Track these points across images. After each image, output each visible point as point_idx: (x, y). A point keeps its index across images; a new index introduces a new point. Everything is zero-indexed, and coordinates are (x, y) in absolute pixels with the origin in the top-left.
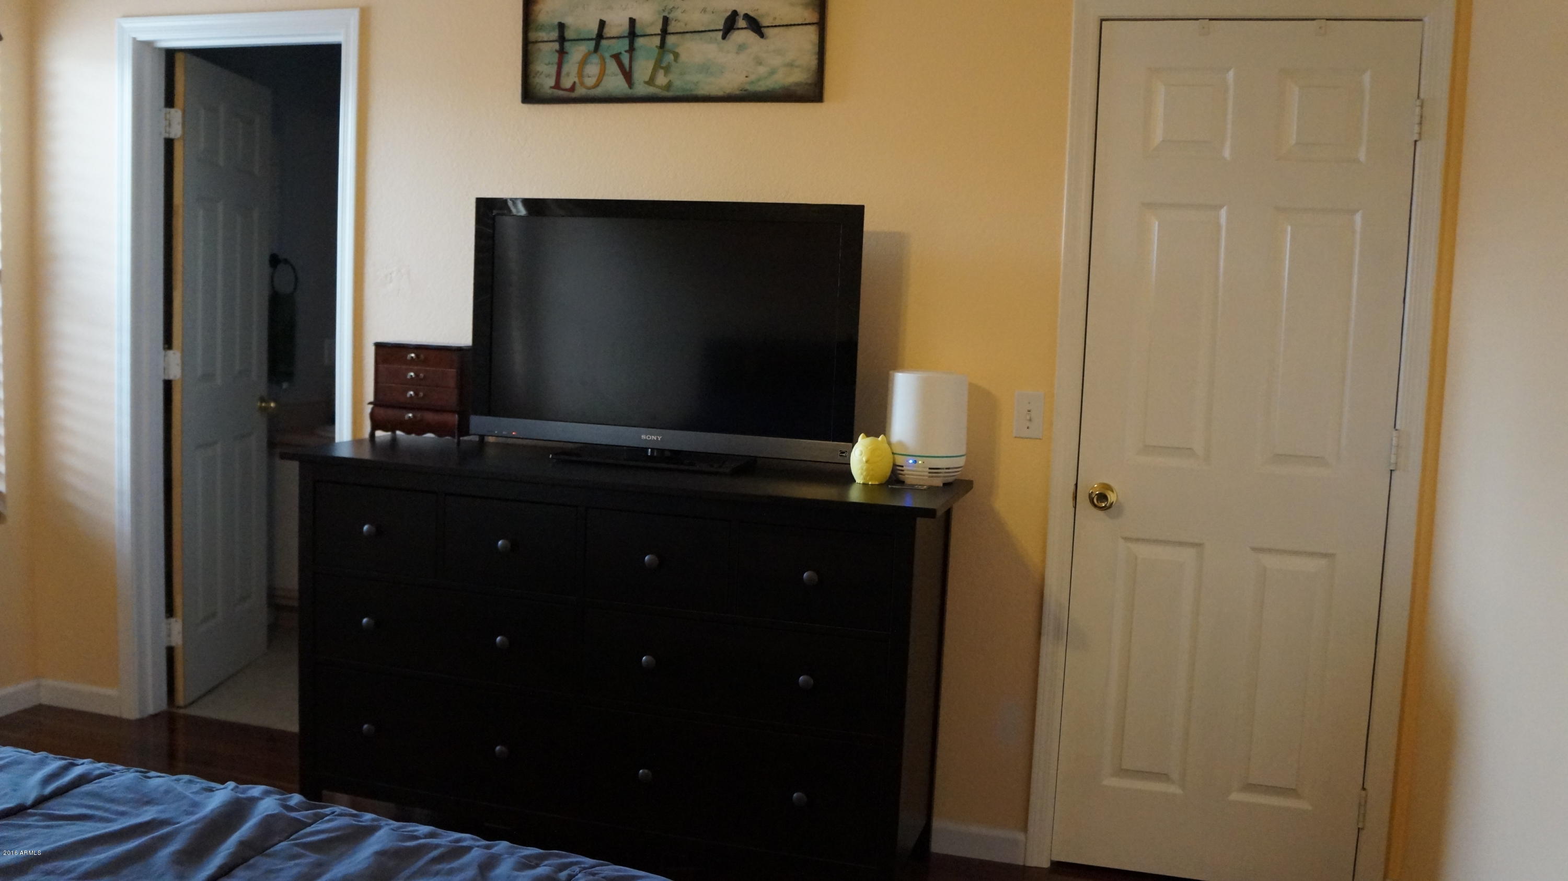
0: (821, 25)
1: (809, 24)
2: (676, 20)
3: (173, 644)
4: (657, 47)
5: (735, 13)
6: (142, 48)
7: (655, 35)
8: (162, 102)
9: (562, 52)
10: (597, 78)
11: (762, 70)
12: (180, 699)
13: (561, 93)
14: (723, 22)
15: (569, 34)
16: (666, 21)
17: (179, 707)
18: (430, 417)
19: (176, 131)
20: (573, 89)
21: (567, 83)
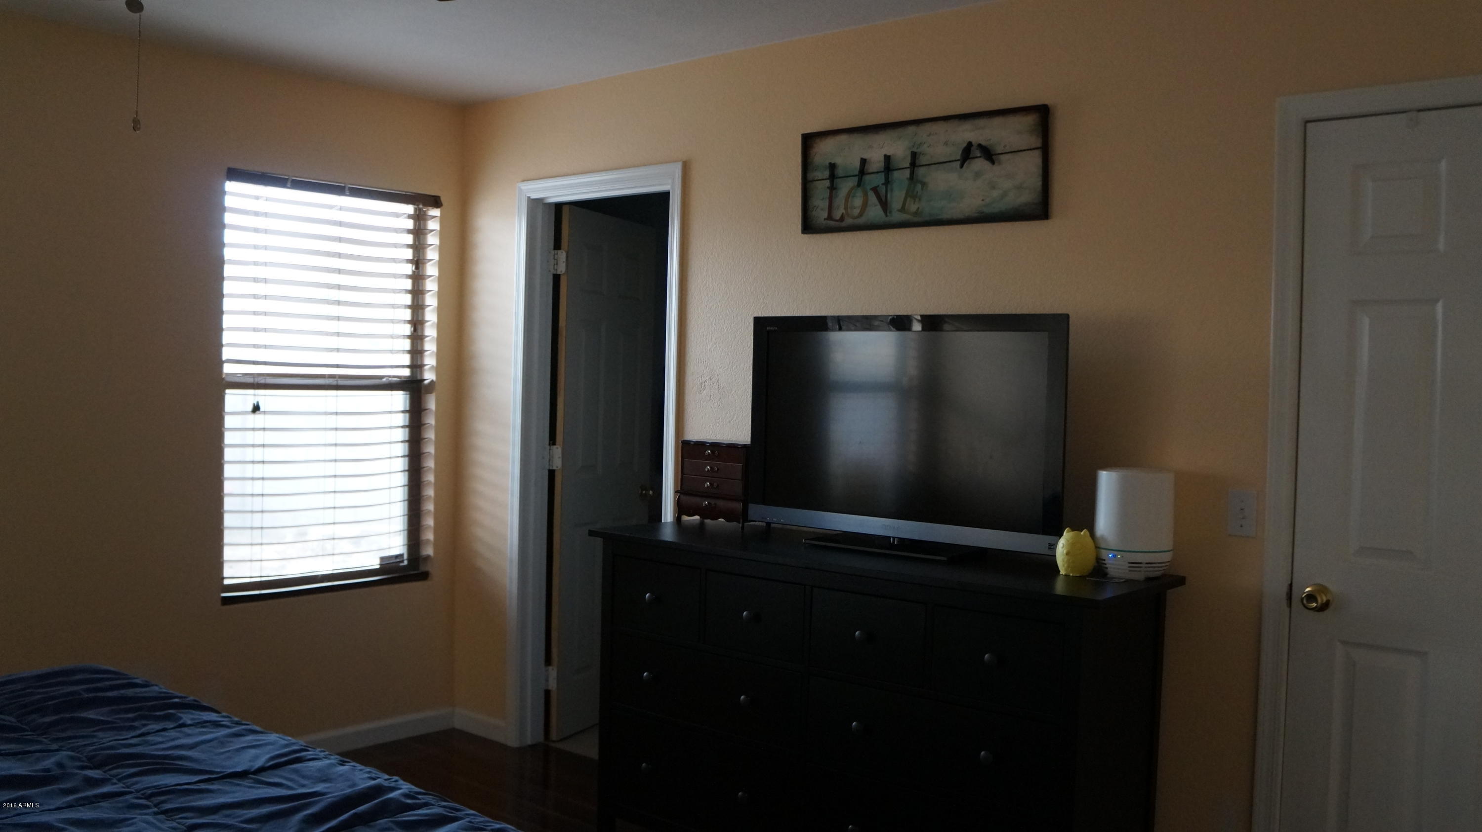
0: (1046, 150)
1: (1034, 149)
2: (923, 154)
3: (550, 688)
4: (907, 178)
5: (970, 144)
6: (535, 205)
7: (906, 168)
8: (552, 247)
9: (833, 188)
10: (860, 209)
11: (995, 194)
12: (554, 736)
13: (832, 223)
14: (960, 152)
15: (840, 172)
16: (914, 155)
17: (554, 742)
18: (721, 503)
19: (562, 269)
20: (842, 219)
21: (837, 215)
